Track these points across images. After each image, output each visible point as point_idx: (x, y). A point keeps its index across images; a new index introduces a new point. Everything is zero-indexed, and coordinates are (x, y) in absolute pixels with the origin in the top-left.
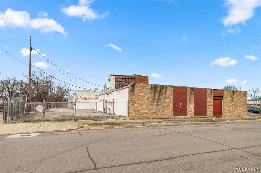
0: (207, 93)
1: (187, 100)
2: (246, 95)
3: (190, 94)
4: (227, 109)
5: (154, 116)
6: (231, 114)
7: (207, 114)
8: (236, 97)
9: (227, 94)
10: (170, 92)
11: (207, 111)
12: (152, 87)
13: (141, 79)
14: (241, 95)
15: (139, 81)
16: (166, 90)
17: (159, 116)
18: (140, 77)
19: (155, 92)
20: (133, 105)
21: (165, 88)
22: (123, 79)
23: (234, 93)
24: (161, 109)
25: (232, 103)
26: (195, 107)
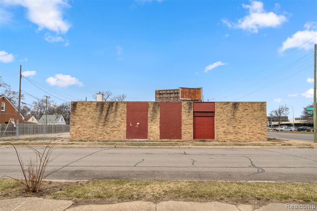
0: (182, 107)
1: (148, 118)
2: (264, 108)
3: (153, 111)
4: (221, 130)
5: (100, 138)
6: (231, 137)
7: (182, 137)
8: (240, 111)
9: (221, 108)
10: (122, 109)
11: (182, 133)
12: (97, 105)
14: (253, 108)
16: (117, 108)
17: (107, 138)
19: (102, 110)
20: (74, 125)
21: (115, 104)
23: (237, 106)
24: (109, 130)
25: (232, 121)
26: (161, 127)
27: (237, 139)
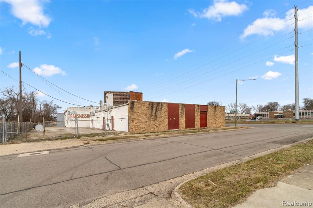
0: (195, 108)
1: (180, 115)
2: (224, 110)
3: (182, 110)
4: (211, 121)
5: (152, 130)
7: (195, 127)
8: (217, 111)
9: (210, 109)
10: (165, 109)
11: (195, 124)
12: (149, 104)
13: (136, 96)
14: (221, 109)
15: (134, 97)
16: (162, 107)
17: (156, 130)
18: (134, 93)
19: (152, 109)
20: (133, 121)
21: (160, 105)
22: (124, 96)
23: (216, 108)
24: (157, 124)
25: (214, 116)
26: (186, 121)
27: (216, 127)
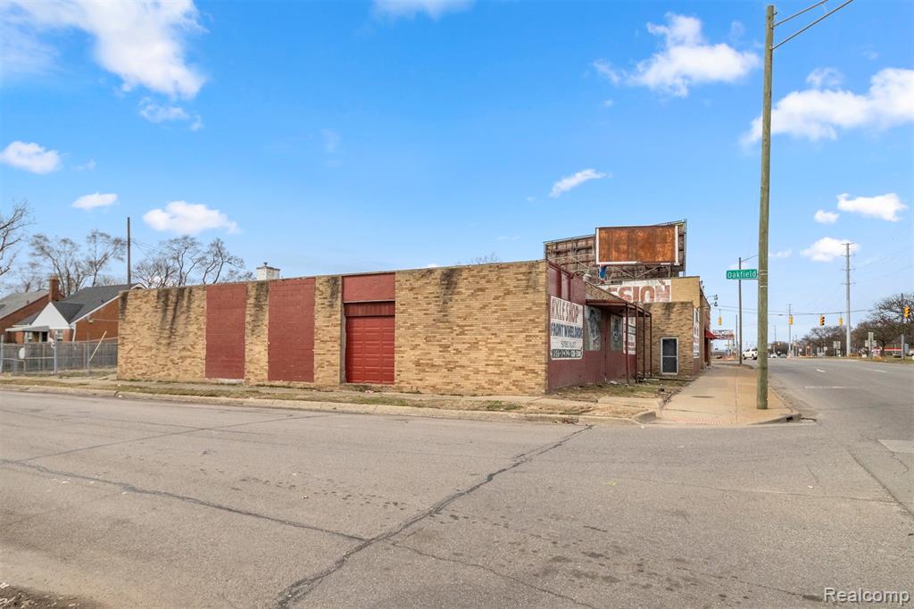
0: (317, 293)
3: (256, 306)
4: (410, 355)
7: (315, 376)
8: (463, 297)
9: (412, 289)
10: (200, 303)
11: (316, 365)
12: (158, 296)
16: (190, 301)
17: (173, 374)
19: (165, 309)
20: (123, 344)
21: (186, 293)
23: (454, 279)
25: (439, 328)
26: (270, 348)
27: (450, 387)
